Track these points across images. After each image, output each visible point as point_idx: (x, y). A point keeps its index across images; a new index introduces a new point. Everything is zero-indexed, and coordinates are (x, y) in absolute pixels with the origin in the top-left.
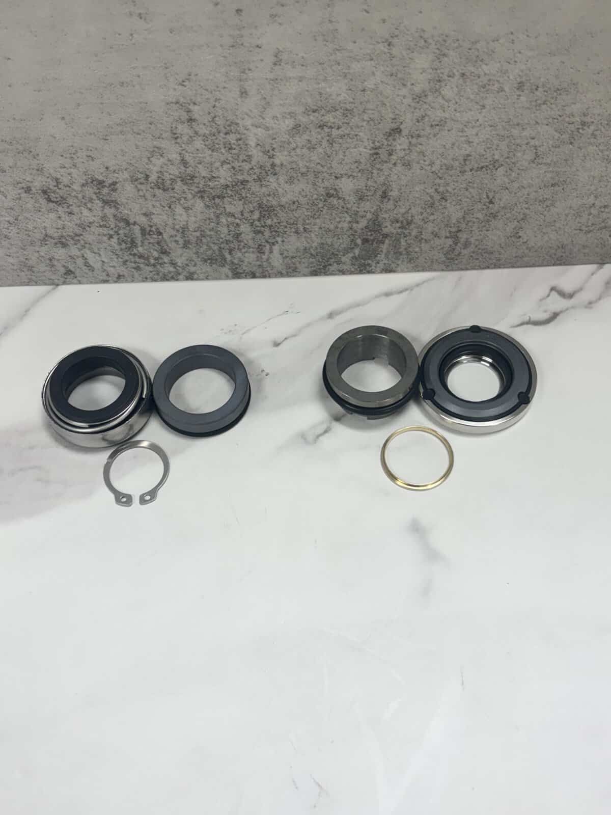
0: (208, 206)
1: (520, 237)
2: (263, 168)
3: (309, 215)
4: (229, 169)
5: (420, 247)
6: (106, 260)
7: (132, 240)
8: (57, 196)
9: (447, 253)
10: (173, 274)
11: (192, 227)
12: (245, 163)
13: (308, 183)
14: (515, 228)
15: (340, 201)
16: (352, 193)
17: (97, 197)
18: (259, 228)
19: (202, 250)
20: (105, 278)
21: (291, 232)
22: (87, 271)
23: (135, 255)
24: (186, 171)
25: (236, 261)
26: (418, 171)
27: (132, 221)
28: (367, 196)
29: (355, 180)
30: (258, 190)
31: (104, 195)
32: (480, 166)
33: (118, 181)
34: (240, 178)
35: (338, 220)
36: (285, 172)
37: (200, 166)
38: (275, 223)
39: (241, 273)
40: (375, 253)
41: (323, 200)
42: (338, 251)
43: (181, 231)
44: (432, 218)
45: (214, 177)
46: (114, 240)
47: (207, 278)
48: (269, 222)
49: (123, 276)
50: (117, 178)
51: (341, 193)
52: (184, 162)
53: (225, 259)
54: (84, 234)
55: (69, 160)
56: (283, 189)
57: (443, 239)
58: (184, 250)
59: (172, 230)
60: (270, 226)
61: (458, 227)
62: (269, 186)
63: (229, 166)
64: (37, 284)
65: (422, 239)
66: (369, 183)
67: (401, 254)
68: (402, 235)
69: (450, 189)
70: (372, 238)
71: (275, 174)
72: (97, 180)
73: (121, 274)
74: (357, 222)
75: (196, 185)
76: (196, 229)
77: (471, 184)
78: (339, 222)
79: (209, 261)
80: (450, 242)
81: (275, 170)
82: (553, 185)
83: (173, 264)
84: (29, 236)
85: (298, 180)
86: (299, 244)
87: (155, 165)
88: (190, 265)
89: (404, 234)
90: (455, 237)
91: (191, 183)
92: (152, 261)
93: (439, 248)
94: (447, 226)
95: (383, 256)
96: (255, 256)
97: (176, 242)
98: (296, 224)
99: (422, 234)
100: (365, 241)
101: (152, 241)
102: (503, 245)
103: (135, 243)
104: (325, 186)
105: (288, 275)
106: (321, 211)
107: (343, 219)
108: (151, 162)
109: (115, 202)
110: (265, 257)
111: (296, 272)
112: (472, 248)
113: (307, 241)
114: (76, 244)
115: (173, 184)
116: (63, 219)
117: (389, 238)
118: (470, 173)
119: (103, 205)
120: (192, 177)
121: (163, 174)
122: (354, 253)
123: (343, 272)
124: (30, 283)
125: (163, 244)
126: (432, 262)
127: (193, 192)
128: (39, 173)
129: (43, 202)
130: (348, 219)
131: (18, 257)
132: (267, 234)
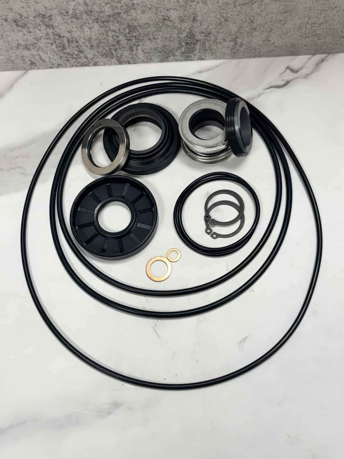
0: (101, 27)
1: (270, 41)
2: (128, 6)
3: (155, 30)
4: (109, 7)
5: (217, 46)
6: (51, 57)
7: (63, 45)
8: (22, 23)
9: (232, 49)
10: (86, 63)
11: (94, 37)
12: (117, 4)
13: (152, 13)
14: (266, 36)
15: (171, 22)
16: (177, 18)
17: (43, 23)
18: (129, 38)
19: (100, 50)
20: (52, 66)
21: (147, 39)
22: (41, 62)
23: (65, 53)
24: (87, 8)
25: (119, 55)
26: (211, 6)
27: (62, 36)
28: (185, 20)
29: (178, 11)
30: (126, 17)
31: (45, 22)
32: (244, 3)
33: (52, 14)
34: (117, 11)
35: (171, 32)
36: (140, 8)
37: (94, 5)
38: (138, 35)
39: (122, 62)
40: (193, 50)
41: (162, 22)
42: (173, 49)
43: (88, 40)
44: (221, 31)
45: (102, 11)
46: (54, 46)
47: (105, 65)
48: (134, 34)
49: (61, 64)
50: (52, 13)
51: (171, 18)
52: (86, 4)
53: (113, 54)
54: (38, 43)
55: (26, 4)
56: (140, 17)
57: (229, 42)
58: (91, 50)
59: (84, 40)
60: (135, 37)
61: (236, 35)
62: (132, 15)
63: (110, 5)
64: (16, 69)
65: (217, 42)
66: (186, 13)
67: (207, 50)
68: (206, 40)
69: (229, 15)
70: (190, 42)
71: (135, 9)
72: (41, 14)
73: (60, 63)
74: (182, 34)
75: (93, 16)
76: (96, 39)
77: (240, 13)
78: (171, 34)
79: (105, 56)
80: (232, 44)
81: (134, 6)
82: (284, 12)
83: (86, 58)
84: (10, 45)
85: (147, 12)
86: (151, 46)
87: (70, 6)
88: (95, 58)
89: (207, 39)
90: (235, 40)
91: (91, 15)
92: (75, 56)
93: (227, 47)
94: (230, 35)
95: (197, 51)
96: (129, 52)
97: (86, 46)
98: (149, 35)
99: (217, 40)
100: (187, 43)
101: (73, 46)
102: (261, 45)
103: (65, 47)
104: (162, 15)
105: (148, 62)
106: (161, 28)
107: (174, 32)
108: (68, 4)
109: (52, 26)
110: (134, 53)
111: (152, 60)
112: (244, 47)
113: (156, 44)
114: (34, 48)
115: (81, 15)
116: (26, 35)
117: (199, 42)
118: (239, 7)
119: (46, 27)
120: (91, 12)
121: (75, 11)
122: (182, 50)
123: (176, 60)
124: (13, 70)
125: (79, 47)
126: (224, 54)
127: (92, 19)
128: (10, 11)
129: (15, 26)
130: (177, 32)
131: (5, 56)
132: (134, 40)
